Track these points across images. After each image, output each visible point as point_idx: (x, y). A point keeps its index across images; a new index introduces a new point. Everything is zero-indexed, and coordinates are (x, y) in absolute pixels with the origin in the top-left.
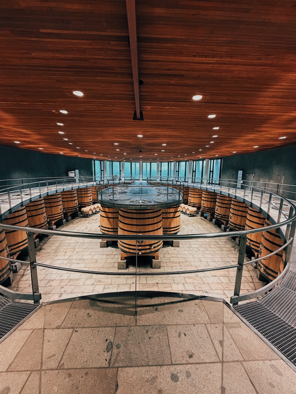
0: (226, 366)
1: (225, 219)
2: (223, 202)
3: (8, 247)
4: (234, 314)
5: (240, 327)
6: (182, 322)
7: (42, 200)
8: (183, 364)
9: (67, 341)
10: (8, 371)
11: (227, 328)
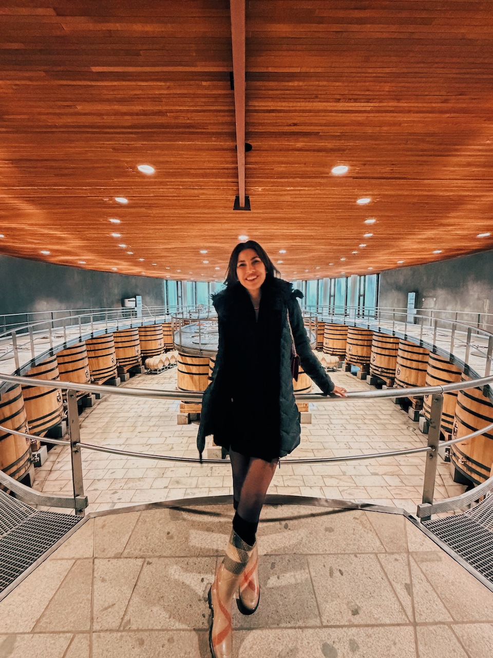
0: (422, 631)
1: (388, 375)
2: (385, 345)
3: (27, 423)
4: (426, 537)
5: (440, 559)
6: (334, 550)
7: (83, 345)
8: (342, 627)
9: (133, 580)
10: (35, 631)
11: (416, 561)
